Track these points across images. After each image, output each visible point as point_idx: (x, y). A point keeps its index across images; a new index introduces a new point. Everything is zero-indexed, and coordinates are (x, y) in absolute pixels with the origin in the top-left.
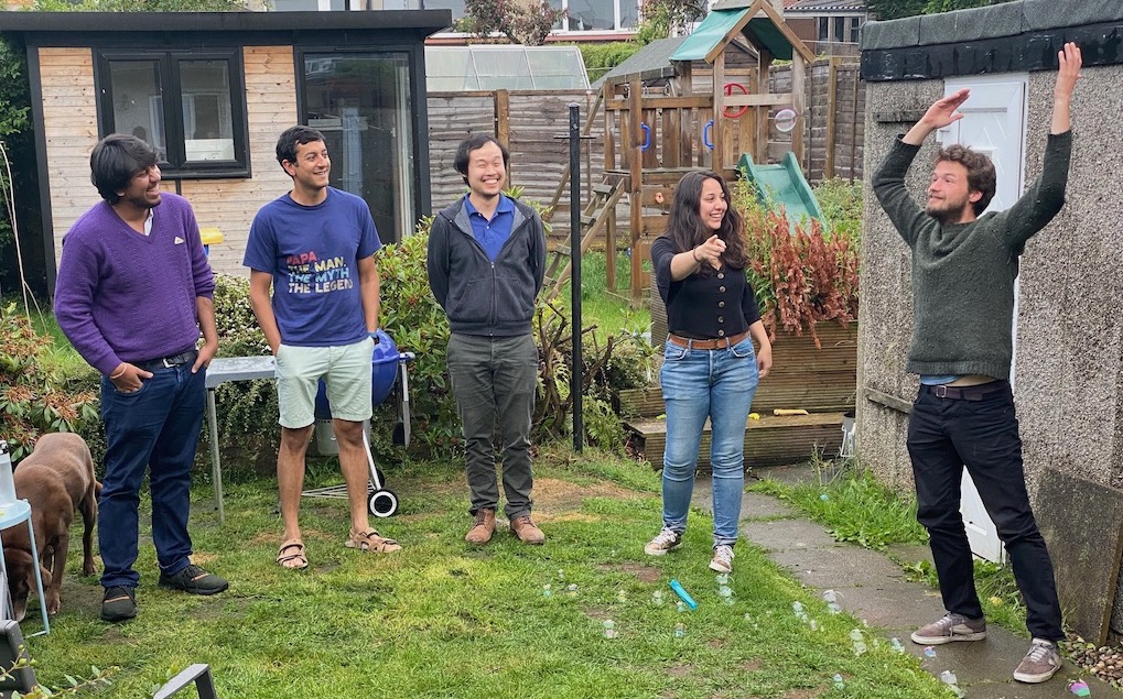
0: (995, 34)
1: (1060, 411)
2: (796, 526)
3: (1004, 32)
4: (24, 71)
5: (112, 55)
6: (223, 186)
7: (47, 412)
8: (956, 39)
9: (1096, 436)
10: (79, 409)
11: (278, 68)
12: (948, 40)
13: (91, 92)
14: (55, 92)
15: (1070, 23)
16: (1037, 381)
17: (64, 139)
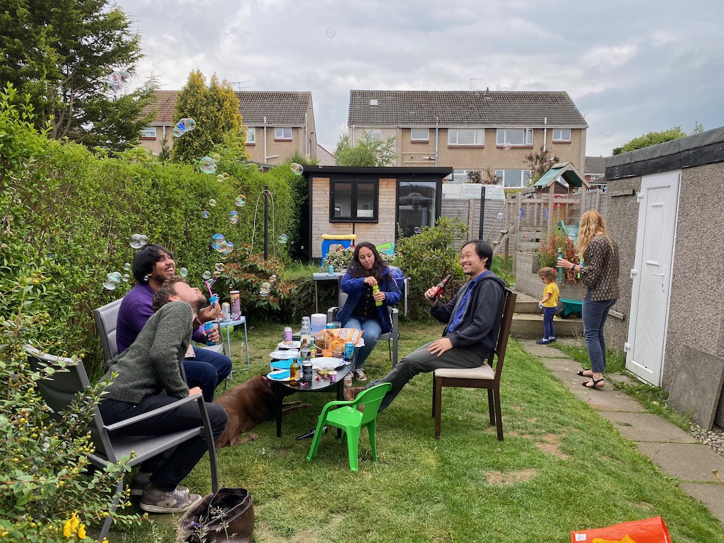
0: (666, 154)
2: (566, 362)
3: (671, 153)
5: (336, 180)
6: (368, 225)
7: (278, 290)
8: (648, 158)
10: (290, 290)
11: (390, 186)
12: (644, 159)
13: (328, 193)
14: (317, 192)
16: (681, 305)
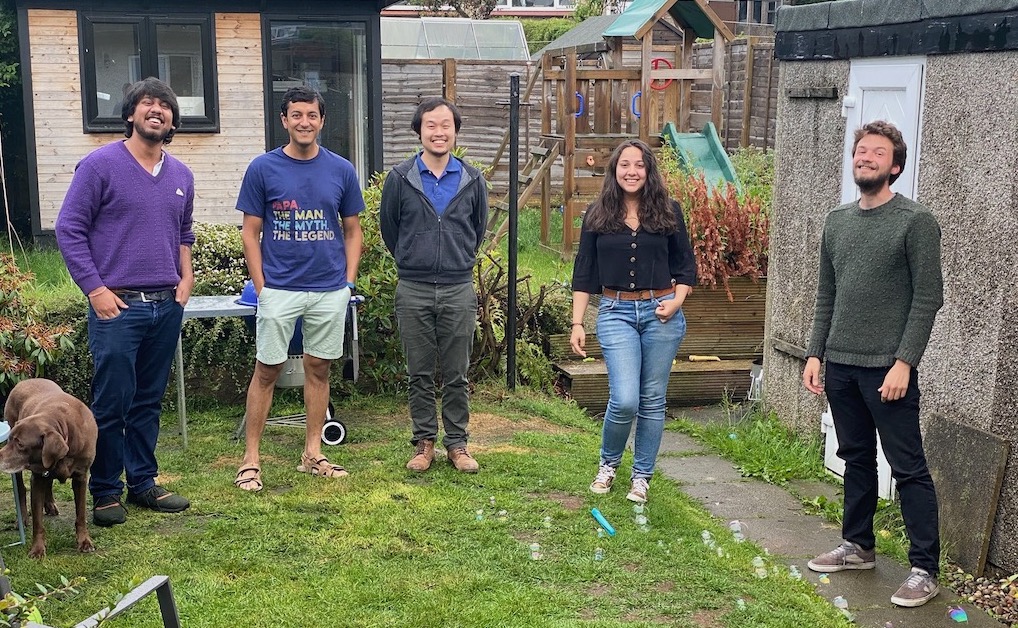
0: (897, 20)
1: (947, 363)
2: (706, 462)
3: (905, 19)
4: (14, 30)
7: (27, 342)
8: (862, 24)
9: (978, 387)
10: (57, 340)
11: (247, 34)
12: (853, 24)
13: (75, 51)
14: (43, 50)
15: (965, 12)
17: (50, 93)
